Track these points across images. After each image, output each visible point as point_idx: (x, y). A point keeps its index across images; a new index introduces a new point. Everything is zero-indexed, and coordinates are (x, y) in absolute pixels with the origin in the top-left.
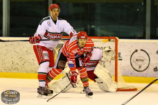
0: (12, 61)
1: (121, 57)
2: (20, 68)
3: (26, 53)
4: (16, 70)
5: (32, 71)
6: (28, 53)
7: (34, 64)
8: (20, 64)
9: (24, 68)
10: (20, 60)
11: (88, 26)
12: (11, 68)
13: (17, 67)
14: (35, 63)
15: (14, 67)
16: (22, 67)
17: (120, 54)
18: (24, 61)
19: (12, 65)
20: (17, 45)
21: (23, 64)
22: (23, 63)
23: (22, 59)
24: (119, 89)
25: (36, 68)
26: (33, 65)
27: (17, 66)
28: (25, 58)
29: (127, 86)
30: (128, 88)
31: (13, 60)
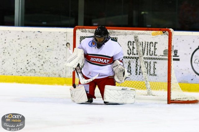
0: (27, 61)
1: (178, 56)
2: (37, 70)
3: (46, 49)
4: (32, 72)
5: (54, 74)
6: (48, 49)
7: (57, 64)
8: (38, 64)
9: (44, 70)
10: (37, 59)
11: (135, 13)
12: (25, 70)
13: (34, 69)
14: (59, 64)
15: (29, 69)
16: (40, 68)
17: (177, 52)
18: (44, 60)
19: (27, 65)
20: (35, 38)
21: (42, 65)
22: (43, 63)
23: (40, 57)
24: (174, 100)
25: (60, 70)
26: (56, 66)
27: (34, 67)
28: (45, 56)
29: (185, 97)
30: (186, 100)
31: (28, 58)
